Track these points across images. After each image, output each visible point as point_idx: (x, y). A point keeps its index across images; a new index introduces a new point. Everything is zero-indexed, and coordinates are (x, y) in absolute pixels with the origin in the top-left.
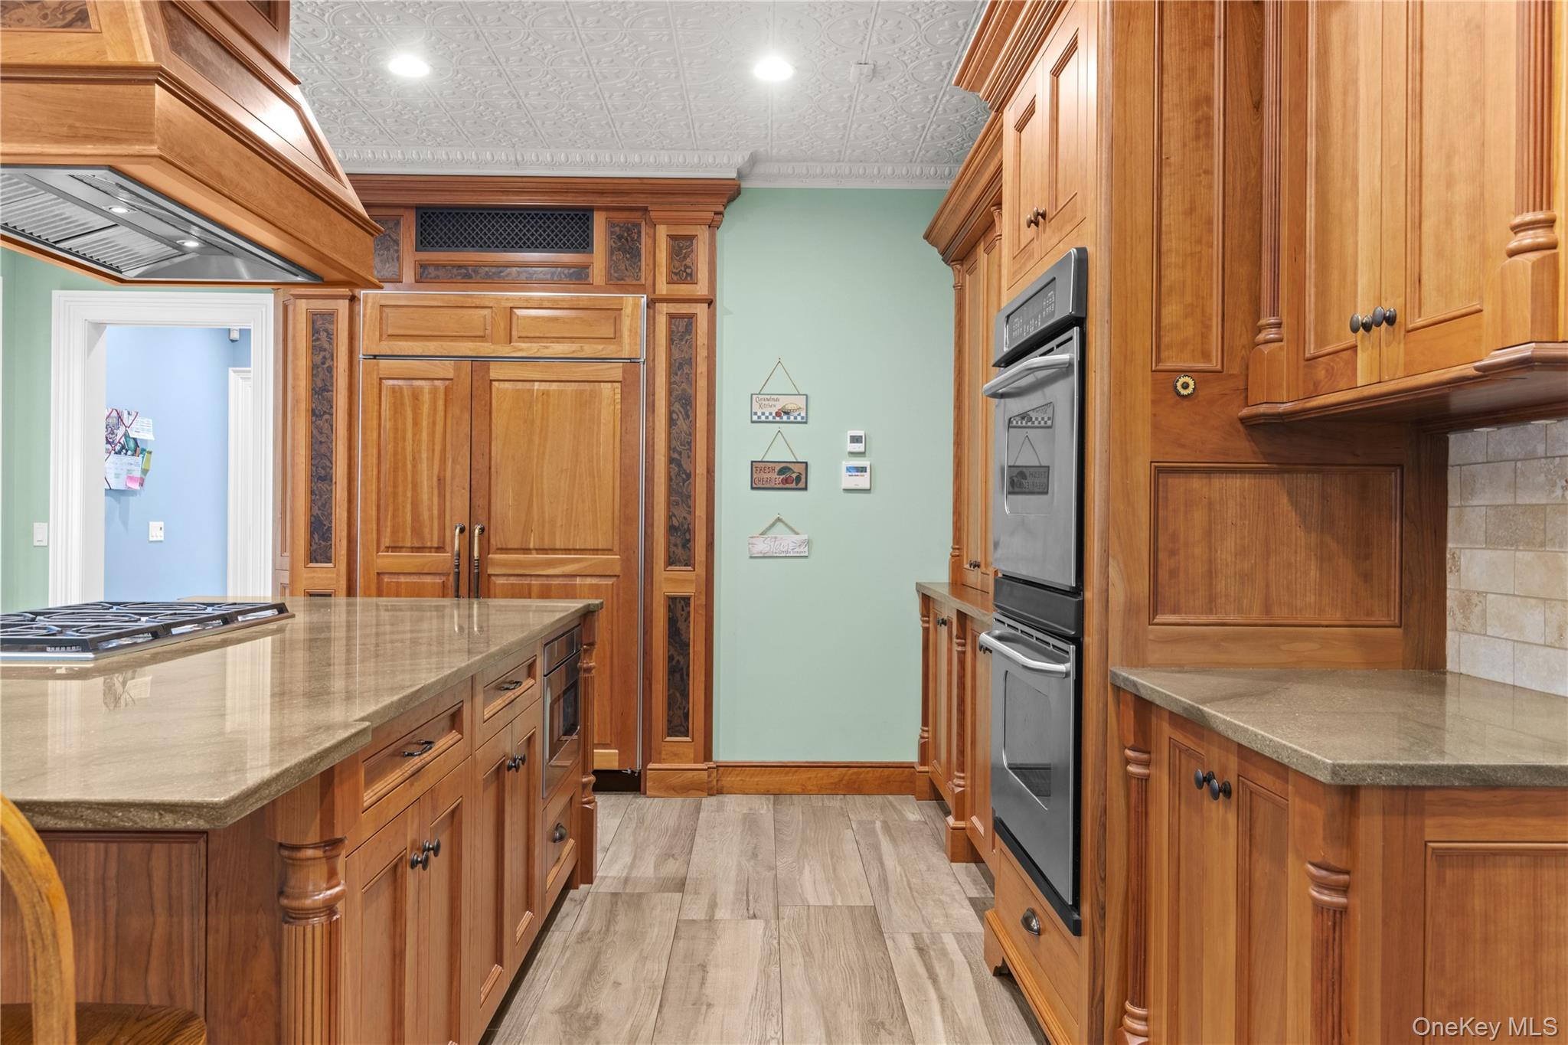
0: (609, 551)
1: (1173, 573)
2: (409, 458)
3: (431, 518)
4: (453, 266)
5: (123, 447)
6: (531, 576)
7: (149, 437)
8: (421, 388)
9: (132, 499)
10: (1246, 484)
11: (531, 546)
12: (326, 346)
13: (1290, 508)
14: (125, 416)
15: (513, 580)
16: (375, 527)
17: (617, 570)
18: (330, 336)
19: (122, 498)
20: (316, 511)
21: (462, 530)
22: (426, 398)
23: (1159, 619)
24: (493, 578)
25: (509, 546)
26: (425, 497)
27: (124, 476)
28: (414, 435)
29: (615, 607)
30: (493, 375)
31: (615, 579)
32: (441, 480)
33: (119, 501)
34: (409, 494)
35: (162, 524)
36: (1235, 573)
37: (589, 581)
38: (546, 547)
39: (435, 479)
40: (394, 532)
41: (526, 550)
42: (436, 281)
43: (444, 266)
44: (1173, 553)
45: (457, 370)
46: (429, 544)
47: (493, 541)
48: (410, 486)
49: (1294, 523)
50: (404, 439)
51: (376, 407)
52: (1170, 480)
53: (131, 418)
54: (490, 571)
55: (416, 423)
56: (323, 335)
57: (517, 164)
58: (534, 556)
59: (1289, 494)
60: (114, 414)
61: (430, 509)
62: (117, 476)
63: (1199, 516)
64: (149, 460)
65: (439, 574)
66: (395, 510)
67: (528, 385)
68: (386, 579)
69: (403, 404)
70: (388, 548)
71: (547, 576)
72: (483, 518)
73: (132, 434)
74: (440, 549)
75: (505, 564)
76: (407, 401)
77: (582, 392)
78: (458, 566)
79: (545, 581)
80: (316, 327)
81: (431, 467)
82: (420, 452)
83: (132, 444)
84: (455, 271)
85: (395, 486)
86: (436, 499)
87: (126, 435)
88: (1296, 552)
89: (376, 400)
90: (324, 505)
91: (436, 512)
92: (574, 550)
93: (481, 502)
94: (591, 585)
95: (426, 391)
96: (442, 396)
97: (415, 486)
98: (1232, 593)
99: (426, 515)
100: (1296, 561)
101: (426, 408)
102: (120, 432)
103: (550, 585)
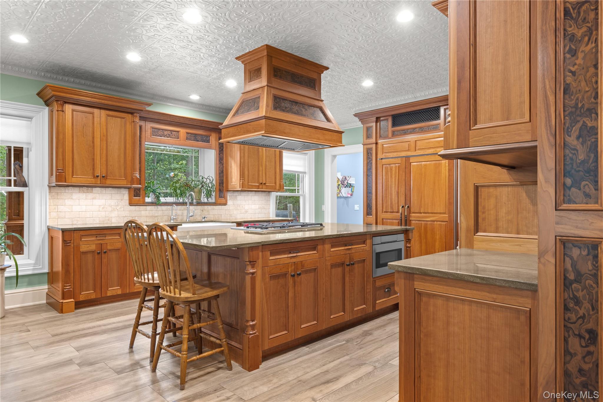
0: (445, 213)
1: (484, 219)
2: (390, 186)
3: (395, 204)
4: (401, 130)
5: (347, 186)
6: (422, 221)
7: (354, 182)
8: (393, 167)
9: (350, 199)
10: (509, 190)
11: (422, 212)
12: (370, 157)
13: (526, 198)
14: (347, 178)
15: (417, 222)
16: (381, 206)
17: (447, 219)
18: (371, 154)
19: (347, 199)
20: (368, 202)
21: (403, 207)
22: (394, 169)
23: (479, 234)
24: (412, 221)
25: (416, 212)
26: (394, 197)
27: (347, 193)
28: (391, 180)
29: (447, 231)
30: (411, 161)
31: (446, 222)
32: (398, 193)
33: (346, 200)
34: (390, 197)
35: (358, 206)
36: (506, 220)
37: (439, 223)
38: (426, 212)
39: (396, 192)
40: (386, 207)
41: (421, 213)
42: (397, 135)
43: (399, 131)
44: (484, 213)
45: (402, 160)
46: (395, 211)
47: (411, 210)
48: (390, 194)
49: (528, 203)
50: (388, 181)
51: (382, 173)
52: (482, 189)
53: (349, 178)
54: (411, 219)
55: (391, 177)
56: (370, 154)
57: (415, 98)
58: (423, 214)
59: (526, 192)
60: (344, 177)
61: (395, 201)
62: (345, 193)
63: (492, 201)
64: (354, 189)
65: (397, 219)
66: (386, 201)
67: (421, 163)
68: (384, 220)
69: (388, 171)
70: (385, 212)
71: (426, 221)
72: (409, 203)
73: (349, 182)
74: (398, 212)
75: (415, 217)
76: (389, 171)
77: (436, 164)
78: (401, 217)
79: (425, 222)
80: (368, 152)
81: (395, 189)
82: (392, 185)
83: (349, 185)
84: (402, 132)
85: (386, 195)
86: (396, 198)
87: (347, 183)
88: (529, 213)
89: (382, 171)
90: (370, 200)
91: (396, 202)
92: (434, 213)
93: (408, 199)
94: (439, 224)
95: (394, 167)
96: (398, 168)
97: (391, 194)
98: (505, 226)
99: (394, 202)
100: (529, 216)
101: (394, 172)
102: (346, 182)
103: (427, 224)
